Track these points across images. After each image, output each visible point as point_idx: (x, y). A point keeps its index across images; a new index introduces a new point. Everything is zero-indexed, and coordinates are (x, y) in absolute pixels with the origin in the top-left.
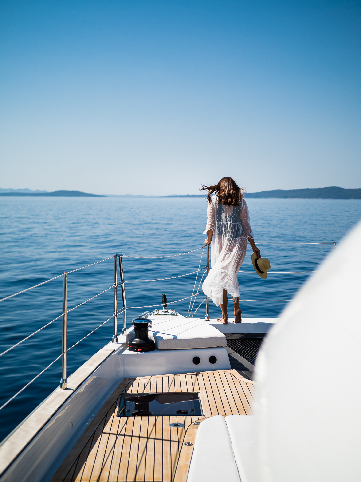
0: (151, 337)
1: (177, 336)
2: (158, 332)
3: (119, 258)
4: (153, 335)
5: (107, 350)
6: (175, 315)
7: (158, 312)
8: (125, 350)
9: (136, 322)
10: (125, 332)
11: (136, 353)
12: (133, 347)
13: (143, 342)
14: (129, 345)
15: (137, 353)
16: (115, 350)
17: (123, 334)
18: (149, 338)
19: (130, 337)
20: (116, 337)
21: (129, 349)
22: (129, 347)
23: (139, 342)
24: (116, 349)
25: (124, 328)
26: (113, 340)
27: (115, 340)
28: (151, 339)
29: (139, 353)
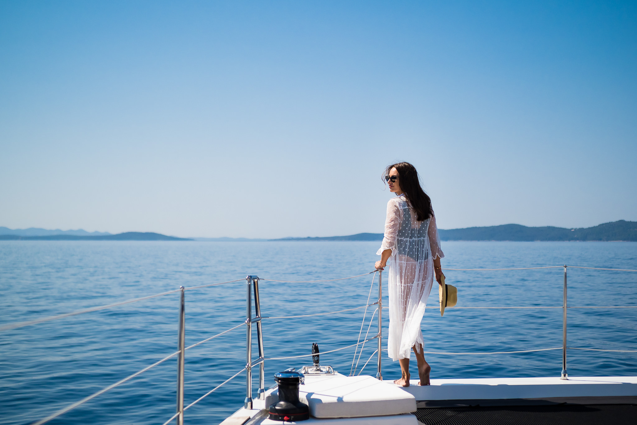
0: (302, 400)
1: (342, 398)
2: (312, 394)
3: (254, 282)
4: (307, 396)
5: (238, 418)
6: (332, 374)
7: (306, 369)
8: (265, 419)
9: (280, 376)
10: (262, 394)
11: (281, 423)
12: (277, 414)
13: (291, 406)
14: (271, 412)
15: (283, 423)
16: (249, 418)
17: (259, 398)
18: (300, 401)
19: (272, 401)
20: (250, 400)
21: (270, 418)
22: (270, 414)
23: (286, 406)
24: (251, 417)
25: (261, 388)
26: (246, 404)
27: (249, 404)
28: (303, 402)
29: (286, 423)
